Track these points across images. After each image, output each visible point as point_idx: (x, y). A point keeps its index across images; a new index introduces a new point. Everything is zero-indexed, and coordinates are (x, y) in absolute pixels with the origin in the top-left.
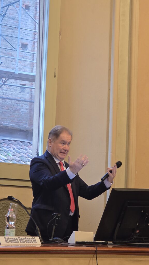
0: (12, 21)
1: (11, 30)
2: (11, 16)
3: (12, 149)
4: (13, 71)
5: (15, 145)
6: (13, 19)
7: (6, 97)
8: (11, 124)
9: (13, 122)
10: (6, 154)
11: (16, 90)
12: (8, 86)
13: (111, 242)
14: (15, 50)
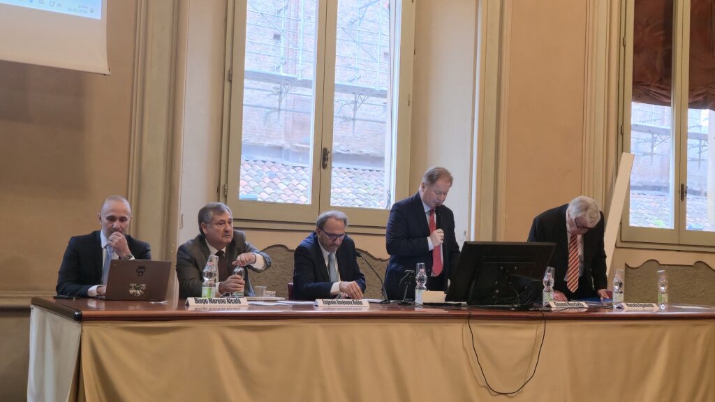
0: (372, 24)
1: (370, 36)
2: (371, 19)
3: (373, 181)
4: (374, 88)
5: (377, 176)
6: (373, 22)
7: (365, 118)
8: (373, 151)
9: (375, 148)
10: (366, 187)
11: (378, 110)
12: (367, 105)
13: (465, 303)
14: (375, 60)
